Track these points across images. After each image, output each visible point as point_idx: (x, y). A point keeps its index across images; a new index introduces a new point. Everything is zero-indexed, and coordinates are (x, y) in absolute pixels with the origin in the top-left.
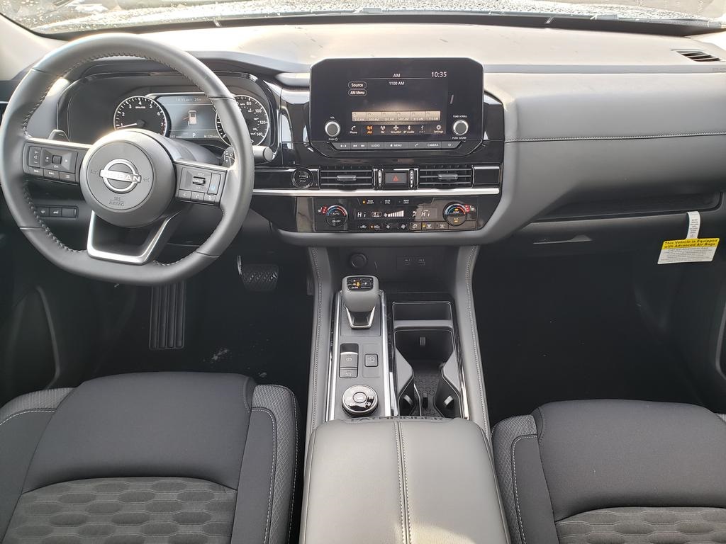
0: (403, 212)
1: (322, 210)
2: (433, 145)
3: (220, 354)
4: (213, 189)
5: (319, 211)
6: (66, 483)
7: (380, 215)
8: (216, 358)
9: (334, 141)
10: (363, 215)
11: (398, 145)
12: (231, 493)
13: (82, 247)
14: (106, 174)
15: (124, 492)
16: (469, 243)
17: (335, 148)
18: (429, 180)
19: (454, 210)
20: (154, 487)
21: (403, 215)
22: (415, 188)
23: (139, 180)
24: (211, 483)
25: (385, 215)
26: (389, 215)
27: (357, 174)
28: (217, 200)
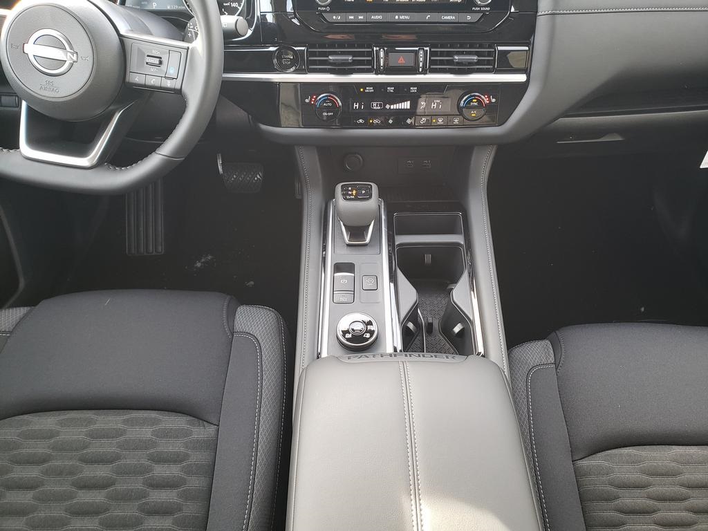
0: (409, 102)
1: (311, 100)
2: (449, 18)
3: (203, 260)
4: (172, 72)
5: (307, 101)
6: (25, 417)
7: (380, 105)
8: (199, 265)
9: (325, 11)
10: (360, 107)
11: (404, 17)
12: (212, 429)
13: (14, 145)
14: (31, 49)
15: (92, 427)
16: (485, 142)
17: (326, 20)
18: (442, 62)
19: (471, 101)
20: (126, 422)
21: (409, 107)
22: (424, 72)
23: (75, 58)
24: (189, 418)
25: (388, 106)
26: (392, 107)
27: (354, 54)
28: (178, 87)
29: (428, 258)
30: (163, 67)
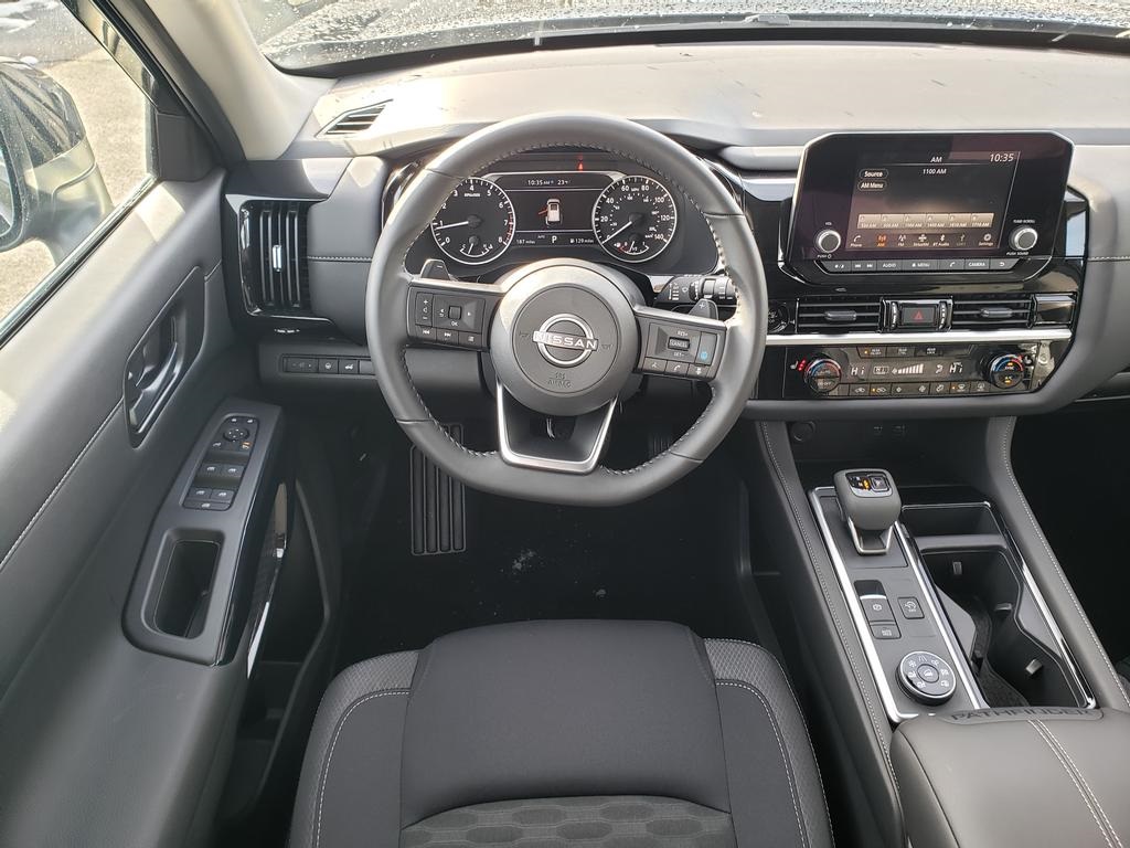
0: (922, 366)
1: (798, 366)
2: (978, 264)
3: (523, 559)
4: (704, 356)
5: (793, 367)
7: (886, 370)
8: (518, 566)
9: (826, 259)
10: (860, 371)
11: (924, 265)
12: (723, 819)
14: (541, 337)
15: (564, 822)
17: (826, 270)
18: (968, 317)
19: (1006, 365)
20: (604, 813)
21: (921, 371)
22: (943, 330)
23: (594, 347)
24: (688, 804)
25: (895, 371)
26: (900, 372)
27: (857, 309)
28: (710, 374)
29: (957, 567)
30: (693, 352)
